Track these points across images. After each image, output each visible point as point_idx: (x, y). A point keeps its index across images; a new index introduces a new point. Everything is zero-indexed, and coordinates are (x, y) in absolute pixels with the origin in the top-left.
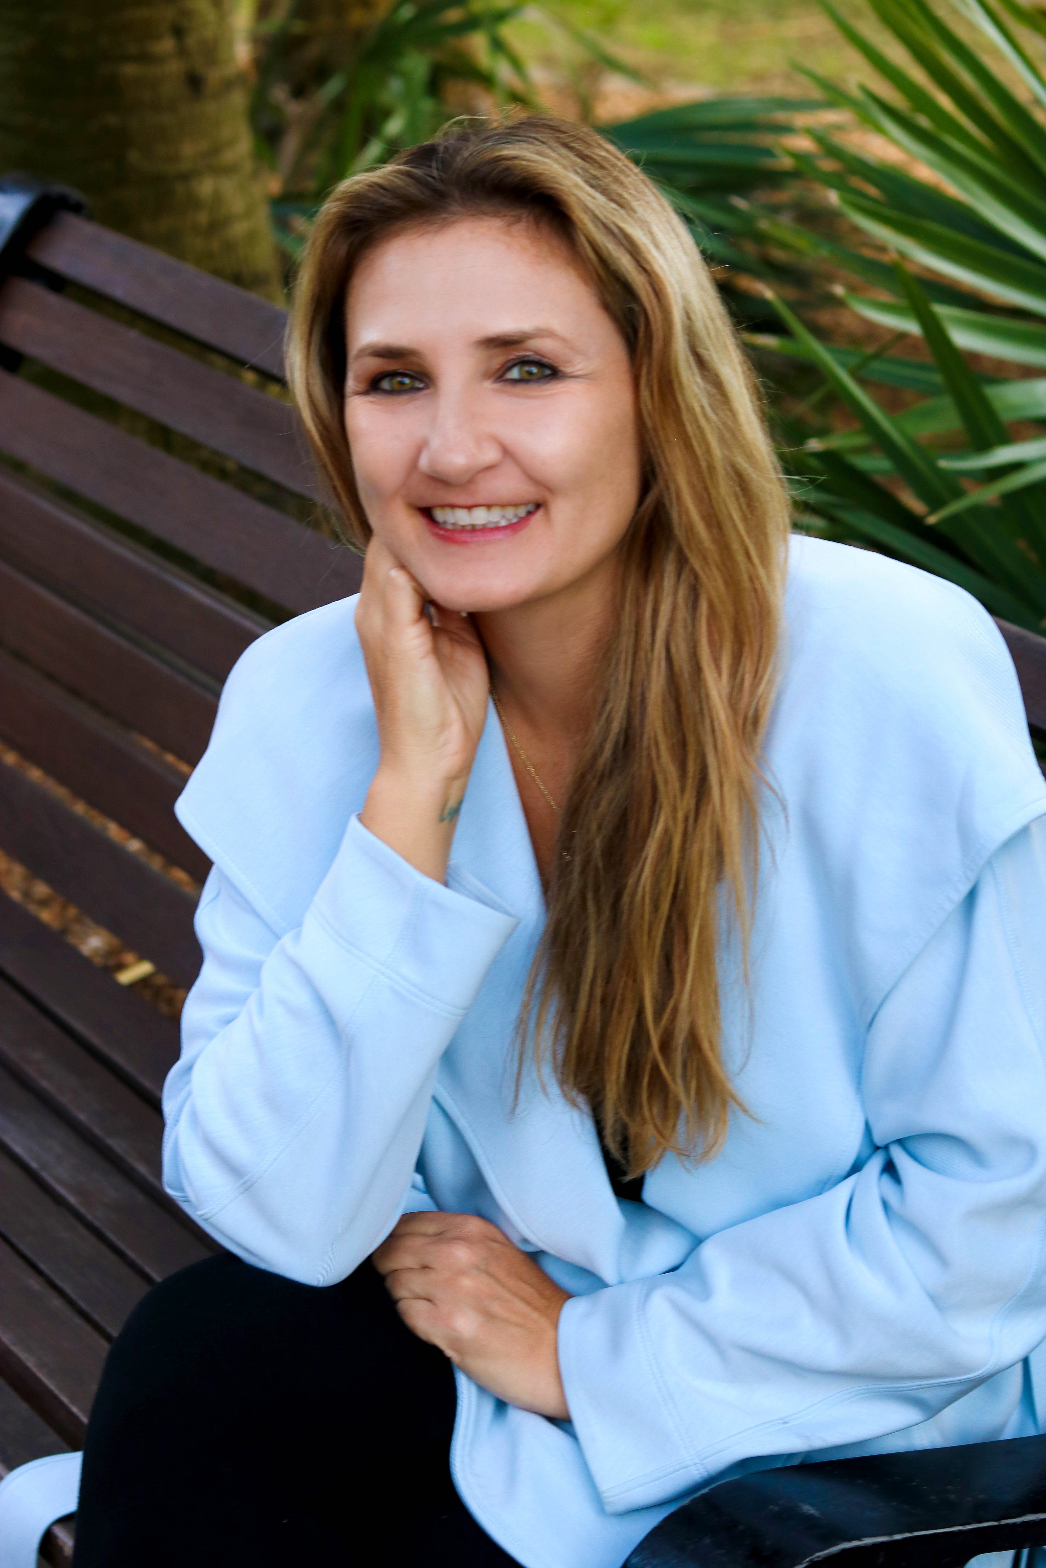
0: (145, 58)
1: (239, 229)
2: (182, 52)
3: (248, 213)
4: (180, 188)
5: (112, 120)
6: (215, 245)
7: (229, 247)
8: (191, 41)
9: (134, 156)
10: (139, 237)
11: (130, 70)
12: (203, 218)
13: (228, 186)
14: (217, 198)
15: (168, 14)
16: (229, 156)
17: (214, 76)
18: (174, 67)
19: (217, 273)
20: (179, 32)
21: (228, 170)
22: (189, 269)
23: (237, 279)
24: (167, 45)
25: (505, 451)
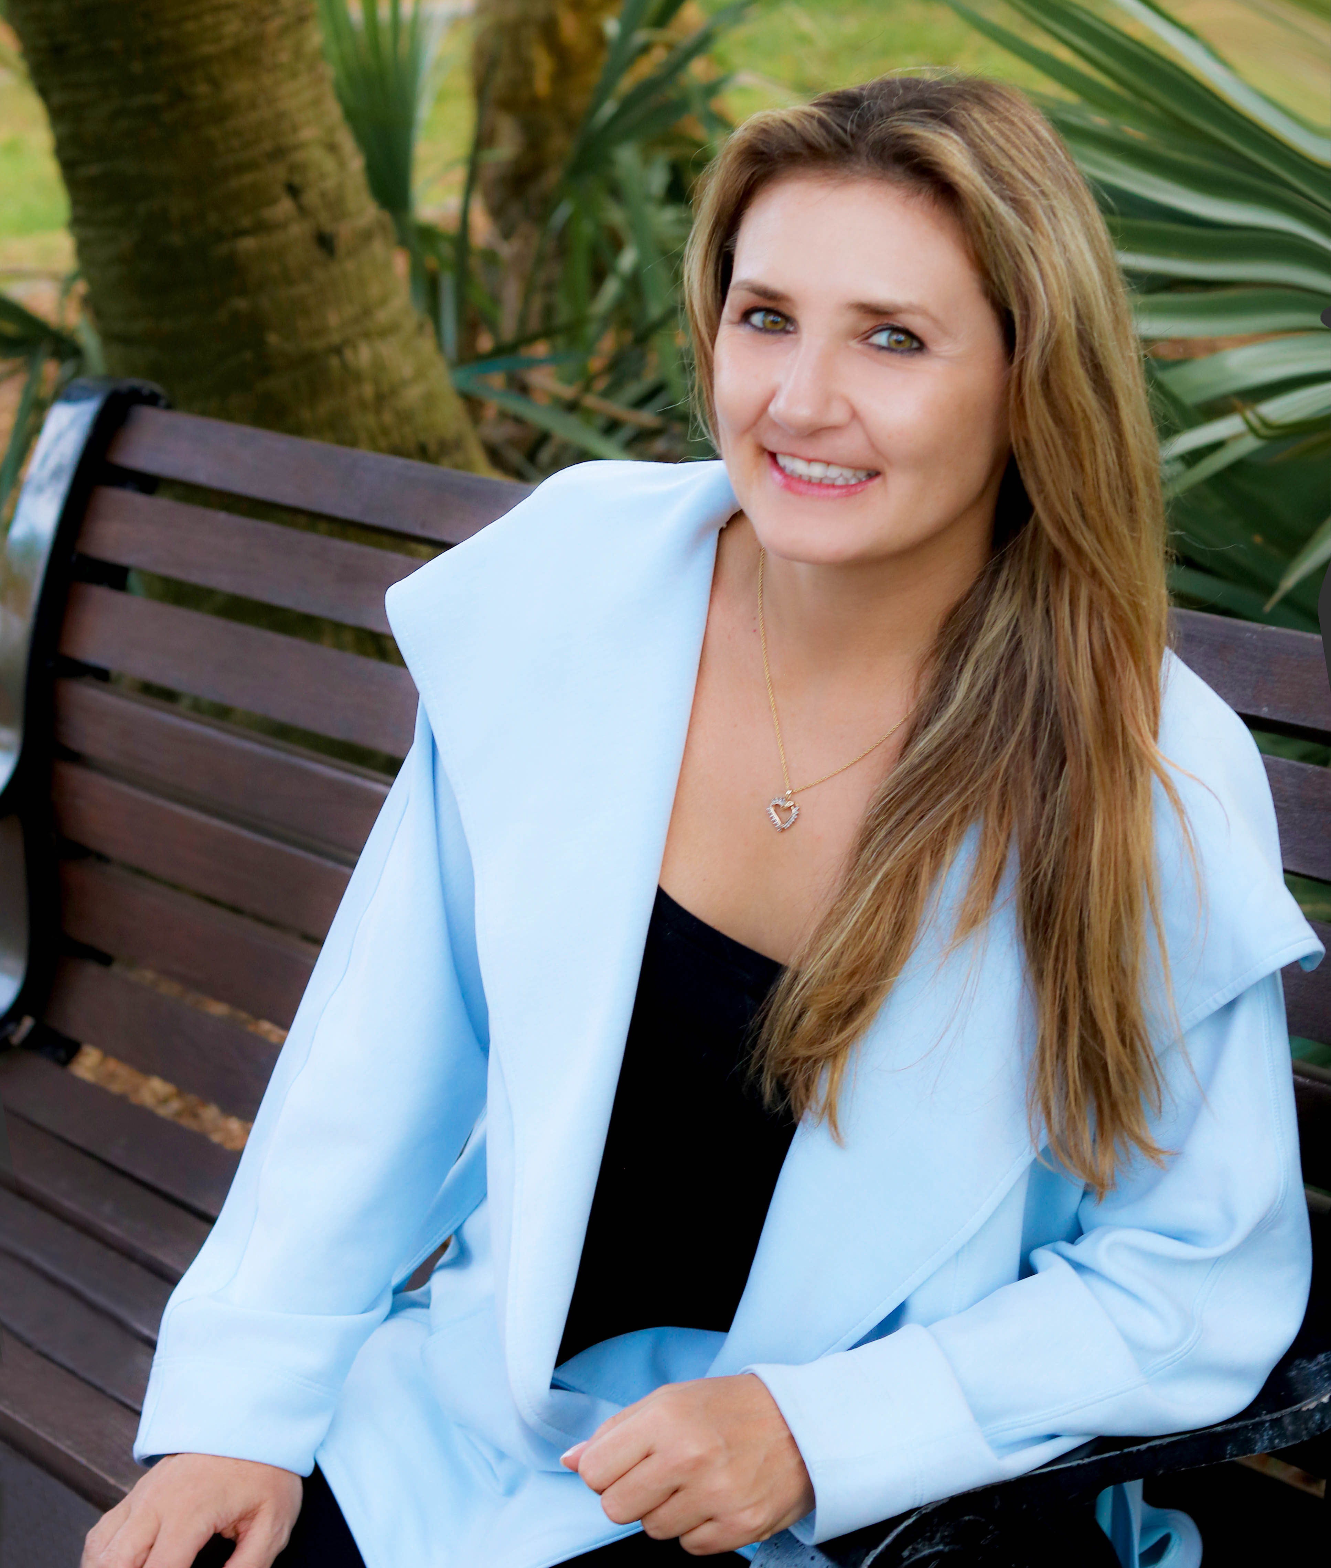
0: (262, 227)
1: (413, 395)
2: (303, 211)
3: (420, 374)
4: (334, 362)
5: (241, 304)
6: (388, 418)
7: (405, 417)
8: (311, 198)
9: (273, 339)
10: (298, 430)
11: (248, 244)
12: (368, 391)
13: (389, 349)
14: (379, 365)
15: (279, 172)
16: (382, 316)
17: (344, 232)
18: (298, 230)
19: (397, 451)
20: (294, 191)
21: (387, 331)
22: (364, 455)
23: (423, 453)
24: (285, 206)
25: (855, 415)
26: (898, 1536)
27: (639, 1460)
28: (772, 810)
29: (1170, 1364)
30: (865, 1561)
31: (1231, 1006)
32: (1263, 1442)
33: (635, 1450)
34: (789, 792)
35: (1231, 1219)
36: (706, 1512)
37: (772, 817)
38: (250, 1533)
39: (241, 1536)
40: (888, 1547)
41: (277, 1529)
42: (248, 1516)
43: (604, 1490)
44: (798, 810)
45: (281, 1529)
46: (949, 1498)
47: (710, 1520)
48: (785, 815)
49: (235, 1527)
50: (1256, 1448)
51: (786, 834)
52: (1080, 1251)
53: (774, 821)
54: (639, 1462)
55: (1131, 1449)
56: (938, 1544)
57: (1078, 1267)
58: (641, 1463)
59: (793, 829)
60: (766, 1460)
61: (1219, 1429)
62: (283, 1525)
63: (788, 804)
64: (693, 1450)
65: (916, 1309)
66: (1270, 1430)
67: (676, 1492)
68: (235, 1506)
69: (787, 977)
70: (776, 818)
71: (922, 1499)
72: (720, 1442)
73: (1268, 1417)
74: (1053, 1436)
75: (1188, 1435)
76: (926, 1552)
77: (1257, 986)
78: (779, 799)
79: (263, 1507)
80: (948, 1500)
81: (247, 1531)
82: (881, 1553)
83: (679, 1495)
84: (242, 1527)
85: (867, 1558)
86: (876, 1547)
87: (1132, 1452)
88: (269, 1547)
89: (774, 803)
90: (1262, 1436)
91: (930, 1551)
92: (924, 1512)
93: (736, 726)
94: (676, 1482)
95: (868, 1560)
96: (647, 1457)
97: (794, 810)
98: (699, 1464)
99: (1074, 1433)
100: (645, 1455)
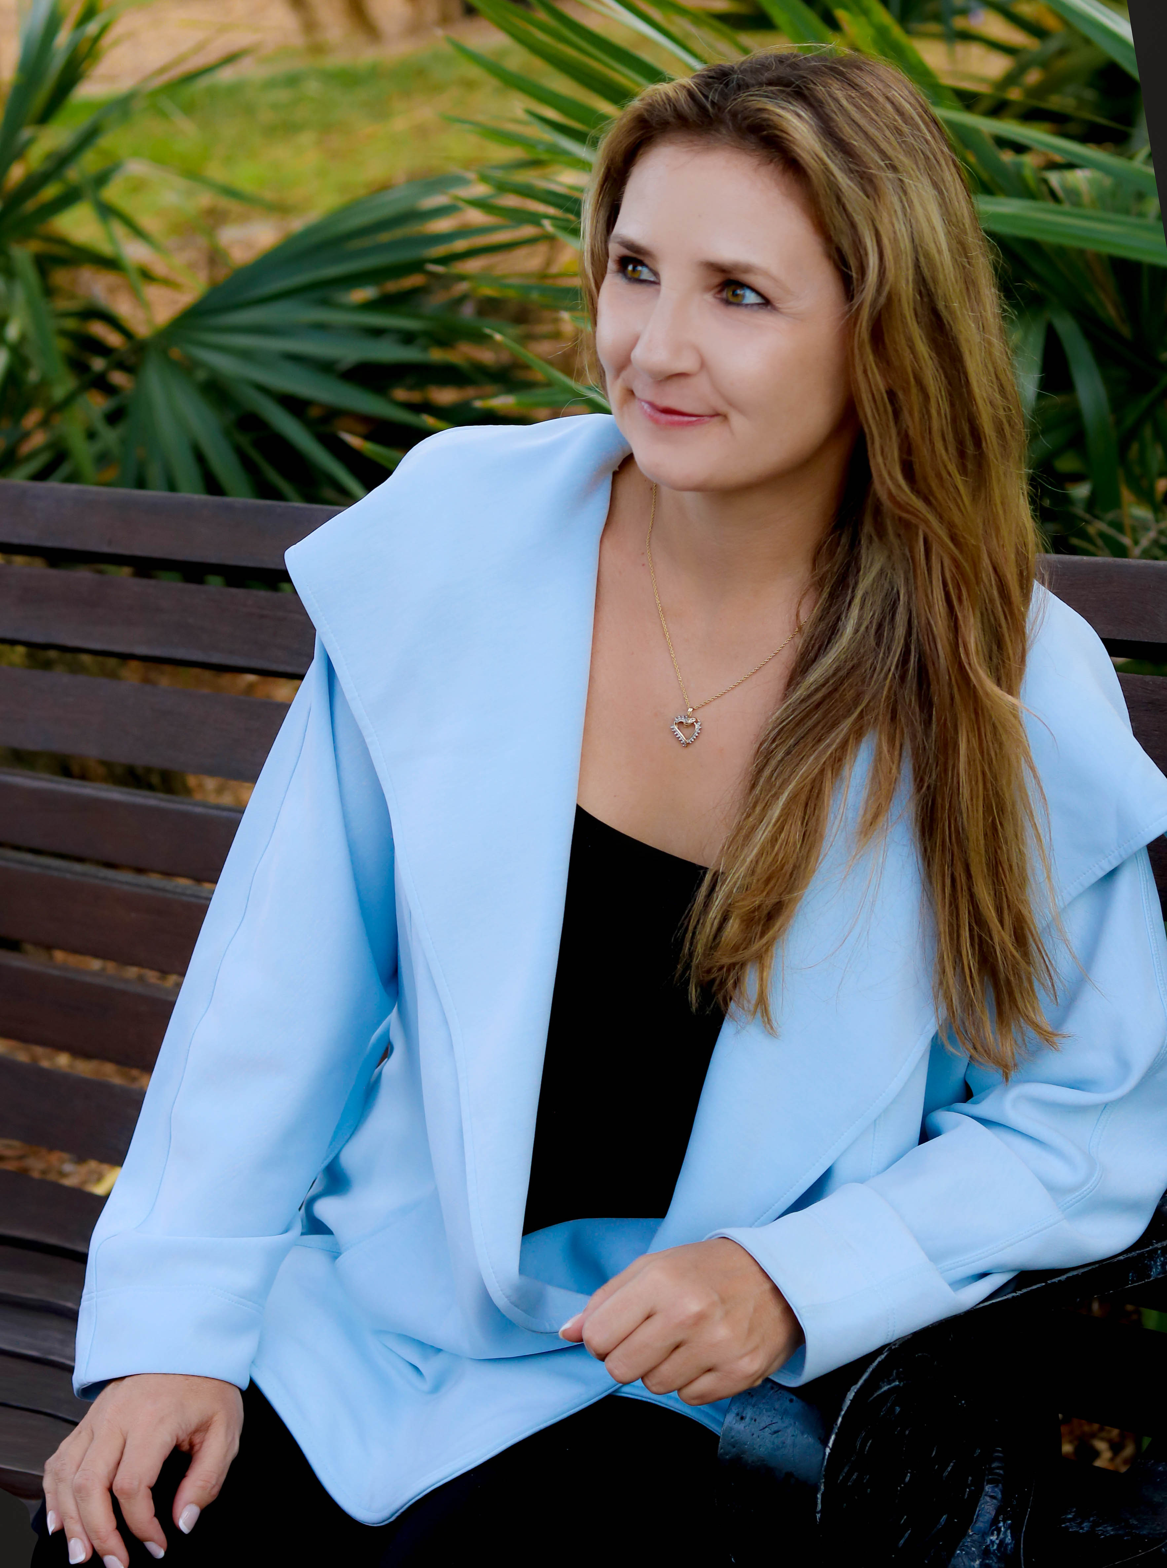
25: (703, 365)
26: (873, 1370)
27: (641, 1321)
28: (676, 727)
29: (1079, 1201)
30: (848, 1396)
31: (1112, 875)
32: (1157, 1268)
33: (638, 1313)
34: (690, 710)
35: (1124, 1065)
36: (707, 1363)
37: (677, 734)
38: (205, 1444)
39: (196, 1448)
40: (866, 1381)
41: (230, 1439)
42: (203, 1427)
43: (607, 1355)
44: (700, 726)
45: (233, 1438)
46: (912, 1334)
47: (709, 1370)
48: (688, 731)
49: (190, 1439)
50: (1152, 1273)
51: (690, 748)
52: (985, 1107)
53: (679, 737)
54: (642, 1323)
55: (1053, 1280)
56: (894, 1381)
57: (985, 1122)
58: (642, 1326)
59: (697, 743)
60: (755, 1310)
61: (1121, 1258)
62: (234, 1434)
63: (690, 721)
64: (693, 1306)
65: (840, 1173)
66: (1161, 1256)
67: (677, 1347)
68: (193, 1418)
69: (708, 878)
70: (680, 734)
71: (893, 1335)
72: (716, 1297)
73: (1159, 1245)
74: (984, 1275)
75: (1097, 1266)
76: (886, 1388)
77: (1135, 855)
78: (681, 717)
79: (215, 1419)
80: (912, 1335)
81: (202, 1443)
82: (861, 1387)
83: (680, 1350)
84: (197, 1439)
85: (849, 1393)
86: (856, 1383)
87: (1055, 1283)
88: (225, 1456)
89: (677, 721)
90: (1156, 1262)
91: (889, 1387)
92: (893, 1347)
93: (633, 654)
94: (679, 1338)
95: (850, 1394)
96: (648, 1317)
97: (697, 726)
98: (700, 1319)
99: (1001, 1270)
100: (646, 1316)
